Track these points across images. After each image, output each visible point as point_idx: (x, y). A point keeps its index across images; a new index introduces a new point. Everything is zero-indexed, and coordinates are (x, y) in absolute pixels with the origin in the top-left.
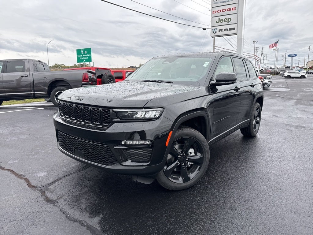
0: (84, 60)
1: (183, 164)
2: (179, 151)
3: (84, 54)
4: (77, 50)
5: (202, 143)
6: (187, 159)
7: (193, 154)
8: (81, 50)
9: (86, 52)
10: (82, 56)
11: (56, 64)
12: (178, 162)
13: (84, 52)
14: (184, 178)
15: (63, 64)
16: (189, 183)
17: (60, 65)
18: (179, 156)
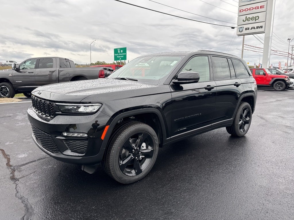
0: (120, 59)
1: (137, 158)
2: (133, 146)
3: (121, 53)
4: (115, 49)
5: (154, 137)
6: (140, 153)
7: (145, 148)
8: (118, 49)
9: (122, 51)
10: (119, 54)
11: (98, 62)
12: (133, 156)
13: (120, 51)
14: (136, 171)
15: (104, 62)
16: (141, 175)
17: (101, 63)
18: (133, 150)
